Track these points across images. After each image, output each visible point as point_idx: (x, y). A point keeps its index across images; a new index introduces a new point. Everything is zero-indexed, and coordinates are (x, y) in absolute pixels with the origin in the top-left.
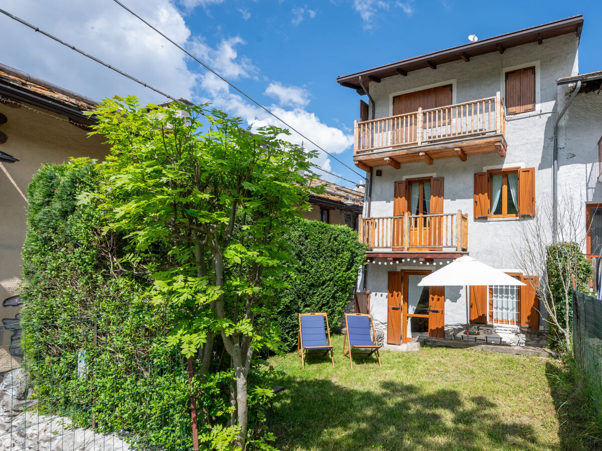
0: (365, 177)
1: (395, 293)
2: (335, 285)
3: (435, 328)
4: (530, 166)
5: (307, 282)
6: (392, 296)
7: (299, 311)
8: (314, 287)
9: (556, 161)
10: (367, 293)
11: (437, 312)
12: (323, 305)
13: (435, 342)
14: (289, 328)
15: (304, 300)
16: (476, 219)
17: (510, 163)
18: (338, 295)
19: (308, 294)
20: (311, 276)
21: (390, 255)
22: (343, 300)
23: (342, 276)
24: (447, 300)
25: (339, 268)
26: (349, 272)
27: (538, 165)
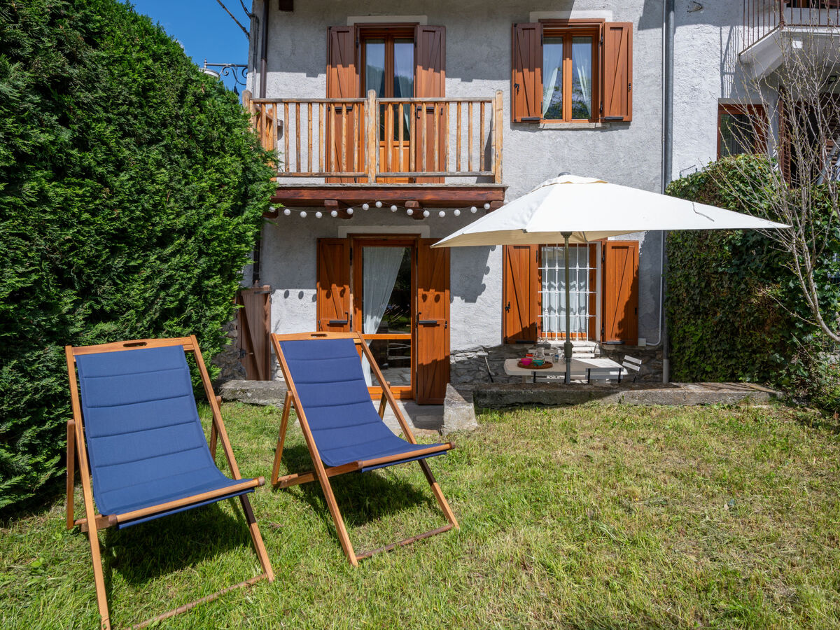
0: (250, 11)
1: (336, 289)
2: (201, 253)
3: (430, 362)
4: (623, 19)
5: (99, 220)
6: (328, 296)
7: (64, 338)
8: (130, 245)
9: (672, 14)
10: (266, 291)
11: (434, 325)
12: (166, 314)
13: (500, 395)
14: (14, 414)
15: (86, 293)
16: (515, 124)
17: (583, 9)
18: (211, 283)
19: (107, 270)
20: (114, 201)
21: (331, 194)
22: (225, 300)
23: (222, 227)
24: (455, 298)
25: (213, 199)
26: (240, 219)
27: (637, 18)
